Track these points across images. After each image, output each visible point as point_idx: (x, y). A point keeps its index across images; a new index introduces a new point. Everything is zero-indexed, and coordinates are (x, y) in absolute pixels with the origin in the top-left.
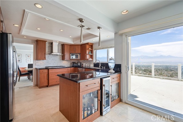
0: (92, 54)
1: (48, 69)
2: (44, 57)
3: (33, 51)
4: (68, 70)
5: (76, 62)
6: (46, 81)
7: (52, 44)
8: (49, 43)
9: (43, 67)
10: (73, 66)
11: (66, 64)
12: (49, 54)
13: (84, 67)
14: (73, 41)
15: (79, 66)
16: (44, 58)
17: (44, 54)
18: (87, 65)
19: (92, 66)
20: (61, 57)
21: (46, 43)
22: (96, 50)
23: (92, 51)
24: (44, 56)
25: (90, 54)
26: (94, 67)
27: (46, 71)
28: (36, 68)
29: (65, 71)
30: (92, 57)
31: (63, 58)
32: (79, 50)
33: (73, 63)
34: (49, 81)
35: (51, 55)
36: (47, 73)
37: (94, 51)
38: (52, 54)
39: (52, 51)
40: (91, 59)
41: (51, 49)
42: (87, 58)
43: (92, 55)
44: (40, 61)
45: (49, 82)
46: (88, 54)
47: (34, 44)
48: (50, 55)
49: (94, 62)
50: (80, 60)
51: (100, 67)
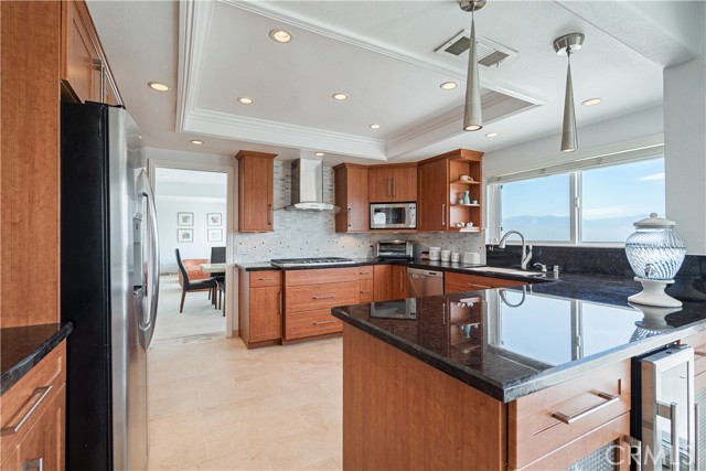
0: (475, 204)
1: (282, 271)
2: (265, 222)
3: (224, 200)
4: (364, 277)
5: (397, 241)
6: (276, 319)
7: (295, 165)
8: (285, 163)
9: (263, 260)
10: (382, 260)
11: (352, 248)
12: (285, 208)
13: (435, 264)
14: (386, 150)
15: (409, 258)
16: (266, 226)
17: (265, 206)
18: (450, 257)
19: (477, 259)
20: (333, 218)
21: (275, 162)
22: (496, 185)
23: (475, 191)
24: (265, 217)
25: (468, 204)
26: (488, 265)
27: (274, 277)
28: (236, 266)
29: (350, 278)
30: (474, 215)
31: (340, 224)
32: (408, 187)
33: (381, 244)
34: (287, 322)
35: (294, 213)
36: (278, 289)
37: (488, 191)
38: (297, 206)
39: (295, 198)
40: (470, 228)
41: (292, 188)
42: (452, 225)
43: (477, 210)
44: (251, 236)
45: (287, 327)
46: (457, 203)
47: (231, 169)
48: (287, 214)
49: (487, 243)
50: (415, 231)
51: (524, 265)
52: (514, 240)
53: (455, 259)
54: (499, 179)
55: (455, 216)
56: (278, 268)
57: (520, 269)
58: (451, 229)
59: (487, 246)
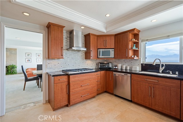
0: (137, 49)
1: (69, 76)
2: (60, 54)
4: (98, 76)
5: (105, 62)
6: (66, 96)
7: (71, 32)
8: (67, 31)
10: (101, 69)
11: (91, 65)
12: (67, 49)
13: (120, 70)
14: (106, 28)
15: (110, 68)
16: (61, 56)
17: (60, 48)
18: (126, 67)
19: (138, 69)
20: (84, 54)
21: (64, 29)
22: (144, 42)
23: (137, 44)
24: (60, 52)
25: (135, 49)
26: (142, 70)
28: (47, 73)
29: (94, 76)
30: (136, 53)
31: (87, 56)
32: (111, 43)
33: (100, 63)
34: (71, 97)
35: (70, 52)
36: (66, 83)
37: (142, 44)
38: (73, 48)
39: (71, 45)
40: (136, 58)
41: (70, 42)
42: (130, 57)
43: (138, 51)
44: (53, 60)
45: (71, 100)
48: (68, 52)
49: (141, 63)
50: (113, 59)
51: (161, 71)
52: (157, 62)
53: (128, 68)
54: (147, 40)
55: (131, 53)
56: (66, 74)
57: (159, 72)
58: (129, 58)
59: (142, 64)
